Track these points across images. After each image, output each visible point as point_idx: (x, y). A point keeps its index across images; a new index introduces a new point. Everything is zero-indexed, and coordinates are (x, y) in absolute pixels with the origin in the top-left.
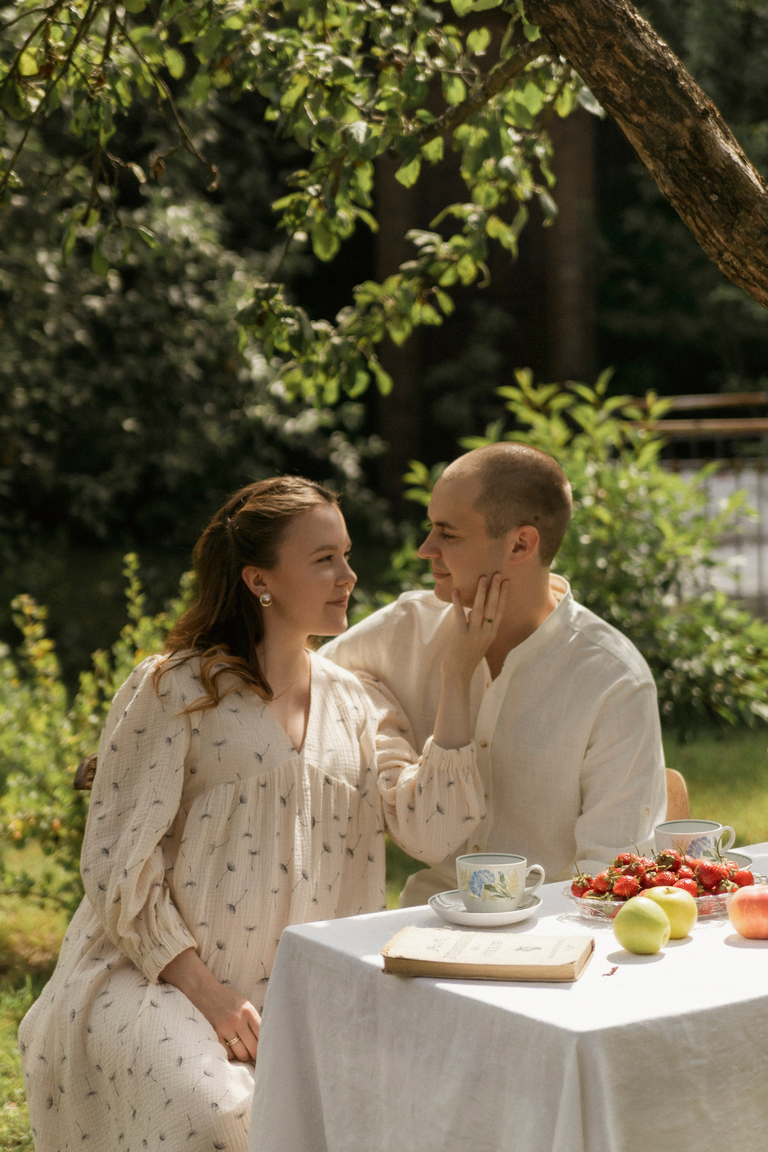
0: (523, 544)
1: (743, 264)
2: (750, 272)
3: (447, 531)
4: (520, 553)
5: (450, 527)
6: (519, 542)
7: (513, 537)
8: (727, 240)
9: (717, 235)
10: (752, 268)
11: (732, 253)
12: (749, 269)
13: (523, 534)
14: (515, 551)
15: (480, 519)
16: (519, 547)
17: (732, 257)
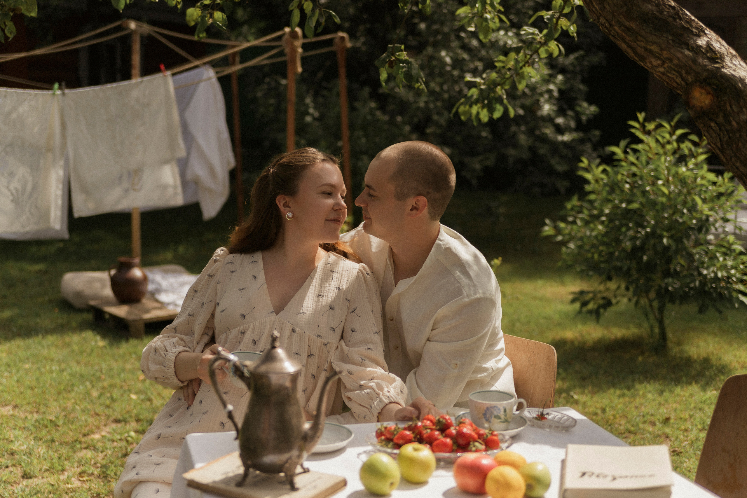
0: (417, 206)
1: (611, 25)
2: (616, 31)
3: (372, 192)
4: (414, 212)
5: (373, 189)
6: (415, 205)
7: (411, 202)
8: (601, 9)
9: (596, 6)
10: (616, 28)
11: (605, 18)
12: (615, 29)
13: (418, 200)
14: (411, 210)
15: (391, 188)
16: (414, 208)
17: (605, 20)
